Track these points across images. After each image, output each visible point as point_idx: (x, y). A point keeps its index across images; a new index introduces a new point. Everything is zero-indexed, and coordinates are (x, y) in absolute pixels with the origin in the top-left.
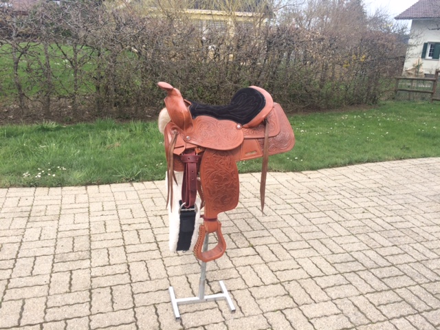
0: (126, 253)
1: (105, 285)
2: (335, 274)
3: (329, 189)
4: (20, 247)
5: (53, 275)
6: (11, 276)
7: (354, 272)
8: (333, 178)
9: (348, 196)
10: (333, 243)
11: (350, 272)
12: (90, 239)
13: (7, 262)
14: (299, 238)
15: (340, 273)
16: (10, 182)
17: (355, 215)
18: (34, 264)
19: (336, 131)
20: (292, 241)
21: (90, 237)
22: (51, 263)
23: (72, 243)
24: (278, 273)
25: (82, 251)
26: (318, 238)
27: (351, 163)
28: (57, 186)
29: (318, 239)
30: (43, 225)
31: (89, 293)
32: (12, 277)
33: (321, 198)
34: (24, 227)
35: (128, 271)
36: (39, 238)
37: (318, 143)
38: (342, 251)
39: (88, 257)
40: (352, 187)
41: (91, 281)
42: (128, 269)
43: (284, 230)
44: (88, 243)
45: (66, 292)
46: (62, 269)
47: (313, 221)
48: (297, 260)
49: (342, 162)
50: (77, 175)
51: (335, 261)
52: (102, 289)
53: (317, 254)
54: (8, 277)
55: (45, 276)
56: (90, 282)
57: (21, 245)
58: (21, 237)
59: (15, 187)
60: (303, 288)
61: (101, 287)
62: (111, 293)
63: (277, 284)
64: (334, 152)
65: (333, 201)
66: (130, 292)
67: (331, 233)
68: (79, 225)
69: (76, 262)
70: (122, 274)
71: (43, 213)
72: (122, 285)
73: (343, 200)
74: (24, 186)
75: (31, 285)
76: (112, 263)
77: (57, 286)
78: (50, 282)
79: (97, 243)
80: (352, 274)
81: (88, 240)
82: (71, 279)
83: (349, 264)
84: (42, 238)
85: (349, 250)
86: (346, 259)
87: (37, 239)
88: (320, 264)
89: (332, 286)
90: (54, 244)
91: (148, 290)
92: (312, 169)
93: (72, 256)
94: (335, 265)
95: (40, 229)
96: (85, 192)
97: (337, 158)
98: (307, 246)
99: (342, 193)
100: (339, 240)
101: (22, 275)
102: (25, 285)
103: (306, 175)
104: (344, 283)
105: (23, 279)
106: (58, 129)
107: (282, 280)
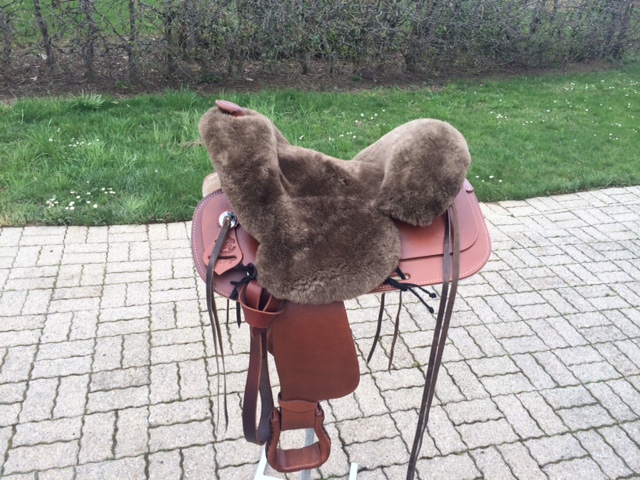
0: (208, 375)
1: (172, 446)
2: (563, 434)
3: (547, 243)
4: (35, 355)
5: (87, 418)
6: (18, 417)
7: (595, 429)
8: (553, 217)
9: (580, 257)
10: (557, 362)
11: (587, 430)
12: (149, 341)
13: (14, 387)
14: (498, 351)
15: (570, 432)
16: (25, 216)
17: (593, 301)
18: (57, 394)
19: (557, 118)
20: (486, 357)
21: (151, 337)
22: (85, 391)
23: (120, 348)
24: (463, 429)
25: (135, 367)
26: (531, 350)
27: (583, 188)
28: (100, 225)
29: (530, 353)
30: (75, 308)
31: (144, 462)
32: (21, 421)
33: (533, 262)
34: (44, 311)
35: (209, 415)
36: (68, 336)
37: (527, 143)
38: (573, 381)
39: (145, 380)
40: (586, 238)
41: (149, 435)
42: (211, 410)
43: (473, 331)
44: (146, 350)
45: (107, 459)
46: (102, 407)
47: (521, 311)
48: (495, 399)
49: (569, 184)
50: (134, 204)
51: (561, 404)
52: (166, 455)
53: (530, 388)
54: (14, 422)
55: (74, 421)
56: (146, 436)
57: (38, 349)
58: (38, 332)
59: (35, 225)
60: (507, 464)
61: (164, 450)
62: (181, 465)
63: (462, 452)
64: (555, 164)
65: (554, 268)
66: (213, 464)
67: (553, 341)
68: (132, 309)
69: (126, 392)
70: (201, 421)
71: (76, 282)
72: (199, 445)
73: (572, 268)
74: (48, 224)
75: (49, 440)
76: (184, 397)
77: (92, 445)
78: (82, 434)
79: (160, 350)
80: (592, 434)
81: (146, 343)
82: (116, 430)
83: (586, 411)
84: (72, 337)
85: (584, 378)
86: (580, 398)
87: (65, 338)
88: (536, 410)
89: (558, 462)
90: (91, 351)
91: (242, 460)
92: (517, 197)
93: (120, 378)
94: (562, 412)
95: (70, 315)
96: (144, 237)
97: (560, 175)
98: (513, 368)
99: (571, 250)
100: (568, 356)
101: (37, 417)
102: (40, 439)
103: (506, 208)
104: (579, 455)
105: (37, 427)
106: (105, 106)
107: (471, 446)
